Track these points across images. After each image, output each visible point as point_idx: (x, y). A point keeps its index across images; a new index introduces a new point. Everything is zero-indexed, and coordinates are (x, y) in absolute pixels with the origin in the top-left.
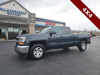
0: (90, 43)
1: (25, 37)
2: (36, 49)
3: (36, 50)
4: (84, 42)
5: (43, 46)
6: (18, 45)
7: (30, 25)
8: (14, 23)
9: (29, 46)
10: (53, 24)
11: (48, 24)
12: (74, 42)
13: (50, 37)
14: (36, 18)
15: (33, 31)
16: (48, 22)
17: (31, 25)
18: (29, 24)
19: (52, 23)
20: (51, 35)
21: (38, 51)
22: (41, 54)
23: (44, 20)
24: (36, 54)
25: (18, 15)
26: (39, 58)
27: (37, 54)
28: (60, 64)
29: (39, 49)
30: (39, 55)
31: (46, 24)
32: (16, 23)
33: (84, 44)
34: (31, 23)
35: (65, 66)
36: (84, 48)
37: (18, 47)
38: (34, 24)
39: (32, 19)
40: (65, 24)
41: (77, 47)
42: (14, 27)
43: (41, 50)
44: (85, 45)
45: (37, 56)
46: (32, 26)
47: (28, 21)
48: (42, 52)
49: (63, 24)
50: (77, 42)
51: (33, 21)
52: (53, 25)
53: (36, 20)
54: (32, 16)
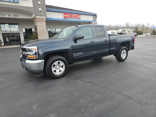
0: (133, 48)
1: (36, 47)
3: (54, 66)
4: (125, 47)
5: (65, 58)
6: (27, 59)
7: (37, 20)
8: (10, 17)
9: (44, 60)
10: (76, 16)
11: (67, 17)
12: (110, 49)
13: (74, 44)
14: (48, 6)
16: (68, 14)
17: (40, 20)
18: (35, 17)
19: (75, 15)
20: (75, 40)
21: (58, 67)
22: (63, 70)
24: (55, 71)
25: (14, 2)
26: (60, 75)
28: (90, 82)
29: (59, 63)
30: (60, 71)
31: (64, 17)
32: (12, 17)
34: (39, 16)
35: (97, 85)
36: (123, 56)
37: (28, 61)
38: (45, 17)
39: (40, 9)
41: (114, 55)
42: (9, 24)
43: (61, 65)
44: (126, 53)
45: (58, 73)
48: (64, 67)
49: (93, 16)
50: (115, 48)
51: (41, 12)
52: (77, 19)
53: (47, 11)
54: (39, 3)
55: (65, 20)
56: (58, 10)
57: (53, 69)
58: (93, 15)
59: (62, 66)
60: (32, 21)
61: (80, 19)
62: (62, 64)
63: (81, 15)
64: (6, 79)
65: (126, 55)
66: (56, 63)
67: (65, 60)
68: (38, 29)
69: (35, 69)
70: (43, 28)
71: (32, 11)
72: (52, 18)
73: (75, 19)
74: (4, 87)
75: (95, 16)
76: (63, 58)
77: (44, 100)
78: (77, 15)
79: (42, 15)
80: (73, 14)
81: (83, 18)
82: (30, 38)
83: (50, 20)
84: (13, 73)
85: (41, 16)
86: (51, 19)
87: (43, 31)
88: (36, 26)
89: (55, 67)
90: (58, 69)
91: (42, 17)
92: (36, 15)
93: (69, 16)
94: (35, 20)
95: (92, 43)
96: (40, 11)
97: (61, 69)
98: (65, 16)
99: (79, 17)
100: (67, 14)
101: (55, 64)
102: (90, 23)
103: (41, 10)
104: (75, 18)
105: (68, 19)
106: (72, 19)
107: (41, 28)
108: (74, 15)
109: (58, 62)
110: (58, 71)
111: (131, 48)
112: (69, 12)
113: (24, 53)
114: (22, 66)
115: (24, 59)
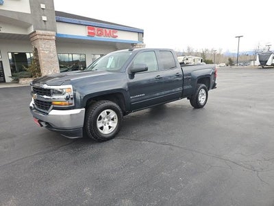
0: (214, 87)
1: (71, 86)
2: (101, 114)
3: (100, 118)
4: (203, 85)
7: (38, 37)
9: (84, 109)
10: (110, 32)
11: (94, 34)
14: (58, 14)
15: (51, 55)
16: (96, 28)
18: (35, 32)
21: (106, 120)
22: (114, 125)
24: (102, 128)
26: (110, 135)
29: (108, 113)
30: (110, 127)
31: (89, 33)
33: (203, 90)
34: (41, 30)
36: (202, 100)
38: (52, 33)
39: (44, 18)
40: (143, 33)
41: (188, 99)
43: (112, 117)
44: (205, 94)
45: (106, 131)
46: (46, 38)
47: (31, 25)
48: (116, 120)
50: (191, 87)
51: (47, 23)
52: (111, 38)
53: (57, 21)
54: (43, 6)
55: (90, 38)
56: (77, 21)
57: (99, 125)
58: (138, 33)
59: (113, 119)
60: (28, 40)
61: (117, 38)
62: (113, 114)
63: (119, 32)
64: (5, 148)
65: (205, 97)
66: (103, 114)
67: (118, 107)
68: (41, 55)
69: (67, 125)
70: (50, 52)
71: (30, 21)
72: (66, 35)
73: (107, 38)
74: (10, 162)
75: (140, 33)
76: (115, 104)
77: (98, 179)
78: (112, 30)
80: (104, 29)
81: (122, 37)
82: (26, 71)
83: (62, 38)
84: (15, 136)
85: (46, 30)
86: (65, 37)
87: (49, 57)
88: (36, 49)
89: (102, 120)
90: (107, 124)
91: (49, 32)
92: (36, 28)
93: (97, 33)
94: (35, 38)
96: (44, 21)
97: (111, 123)
98: (90, 31)
99: (115, 34)
100: (94, 29)
101: (102, 116)
102: (133, 45)
103: (46, 20)
104: (108, 35)
105: (96, 38)
106: (103, 38)
107: (47, 52)
108: (105, 31)
110: (106, 127)
111: (211, 86)
112: (97, 24)
113: (45, 97)
114: (40, 121)
115: (42, 108)
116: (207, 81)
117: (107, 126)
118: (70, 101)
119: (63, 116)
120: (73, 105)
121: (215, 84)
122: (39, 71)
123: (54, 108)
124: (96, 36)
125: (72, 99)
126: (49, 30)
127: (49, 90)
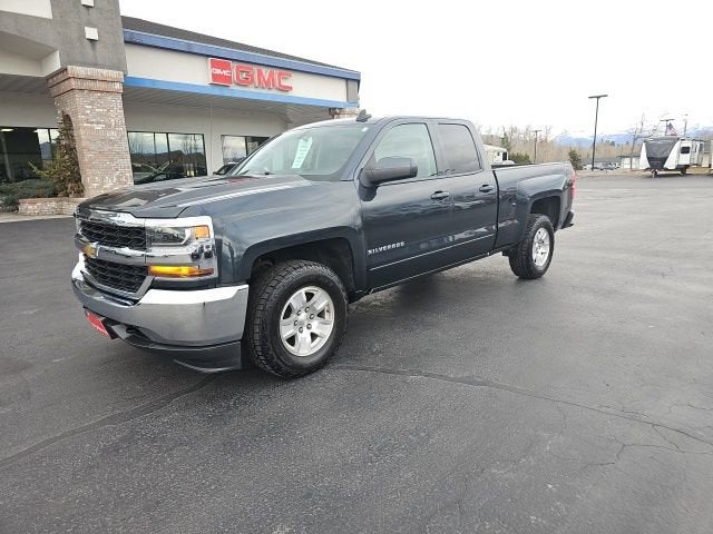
0: (568, 221)
1: (207, 220)
2: (291, 301)
3: (290, 312)
4: (543, 218)
7: (73, 83)
9: (247, 286)
10: (271, 75)
11: (228, 79)
12: (500, 225)
14: (130, 23)
15: (112, 134)
16: (234, 65)
17: (91, 85)
18: (63, 70)
19: (266, 72)
21: (303, 316)
22: (325, 329)
23: (197, 46)
24: (292, 340)
26: (316, 359)
27: (300, 336)
28: (470, 381)
29: (310, 296)
30: (314, 336)
31: (215, 77)
33: (542, 230)
34: (83, 64)
36: (539, 256)
38: (114, 74)
39: (91, 33)
40: (359, 81)
41: (505, 254)
43: (319, 307)
44: (547, 242)
45: (305, 349)
47: (54, 51)
48: (330, 317)
49: (343, 83)
51: (98, 46)
52: (274, 92)
53: (126, 42)
55: (217, 92)
56: (182, 43)
57: (286, 331)
58: (347, 80)
61: (290, 94)
62: (322, 300)
63: (295, 75)
65: (547, 249)
66: (297, 299)
67: (335, 278)
68: (81, 133)
70: (108, 126)
71: (50, 38)
72: (153, 81)
73: (264, 91)
76: (327, 272)
78: (276, 71)
79: (101, 62)
80: (255, 68)
81: (304, 90)
83: (141, 89)
85: (95, 65)
86: (149, 85)
87: (112, 142)
88: (67, 118)
89: (293, 316)
90: (305, 329)
91: (105, 72)
92: (68, 59)
93: (238, 77)
94: (65, 86)
95: (438, 197)
96: (92, 41)
97: (316, 326)
98: (218, 71)
99: (284, 83)
100: (227, 67)
101: (294, 305)
102: (332, 112)
103: (96, 38)
104: (267, 85)
105: (236, 91)
106: (252, 92)
107: (98, 127)
108: (260, 74)
109: (307, 294)
110: (304, 337)
111: (563, 218)
112: (236, 54)
113: (126, 251)
114: (109, 323)
115: (116, 283)
116: (552, 207)
117: (306, 334)
118: (204, 264)
119: (182, 307)
120: (215, 275)
121: (570, 216)
122: (77, 178)
123: (156, 285)
124: (233, 87)
125: (208, 256)
126: (103, 67)
127: (141, 230)
